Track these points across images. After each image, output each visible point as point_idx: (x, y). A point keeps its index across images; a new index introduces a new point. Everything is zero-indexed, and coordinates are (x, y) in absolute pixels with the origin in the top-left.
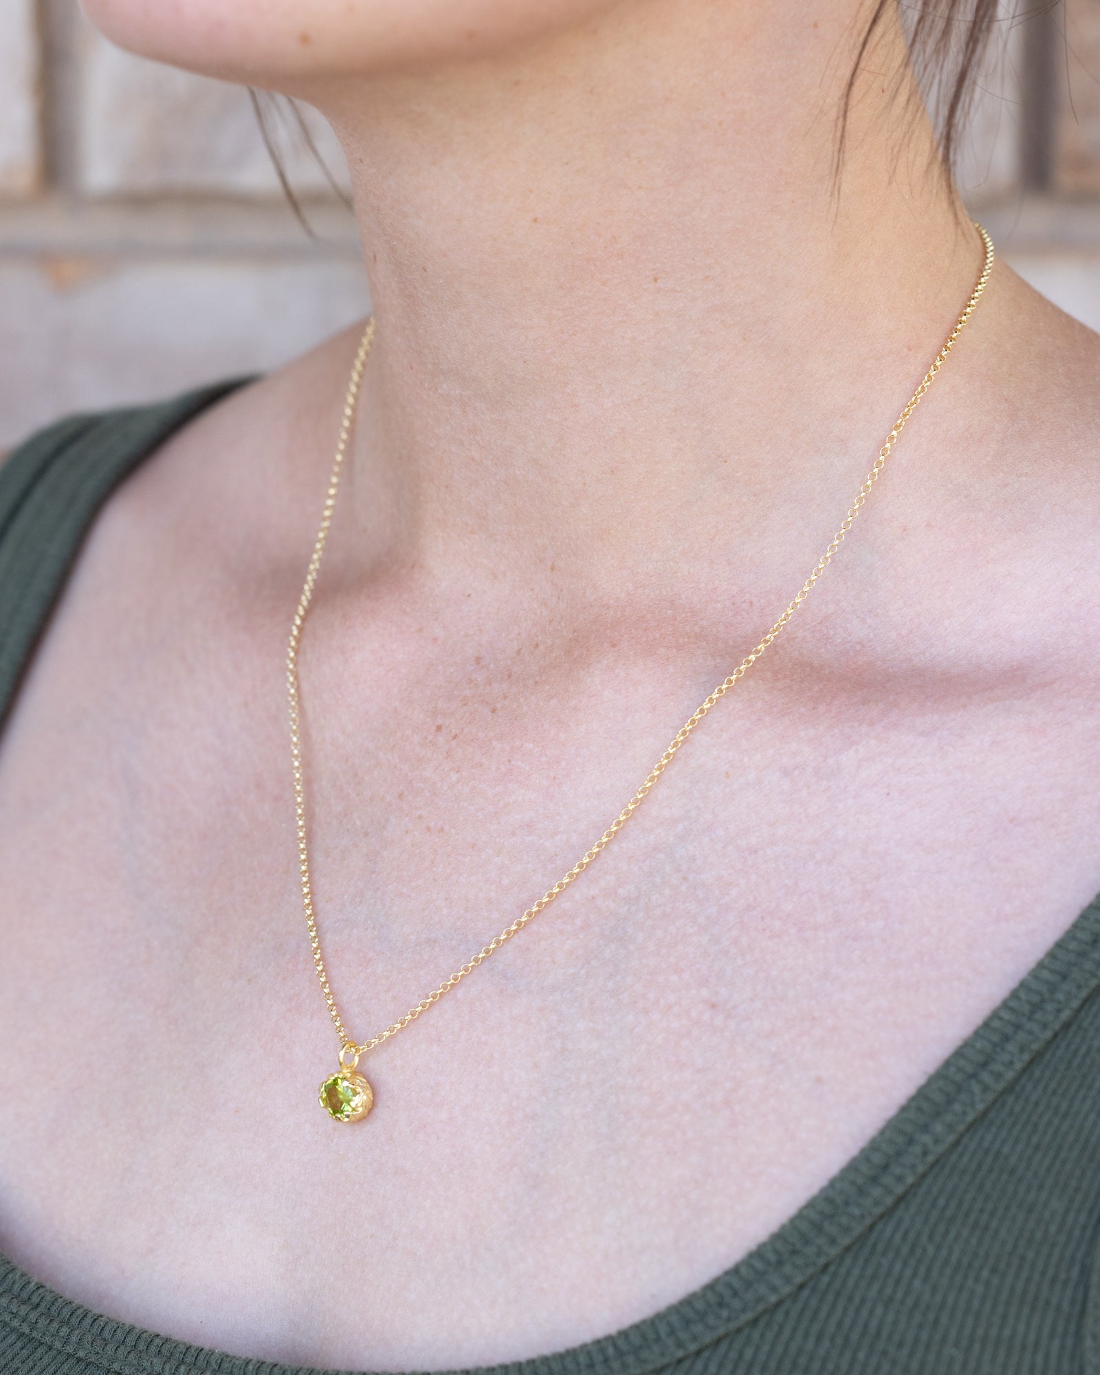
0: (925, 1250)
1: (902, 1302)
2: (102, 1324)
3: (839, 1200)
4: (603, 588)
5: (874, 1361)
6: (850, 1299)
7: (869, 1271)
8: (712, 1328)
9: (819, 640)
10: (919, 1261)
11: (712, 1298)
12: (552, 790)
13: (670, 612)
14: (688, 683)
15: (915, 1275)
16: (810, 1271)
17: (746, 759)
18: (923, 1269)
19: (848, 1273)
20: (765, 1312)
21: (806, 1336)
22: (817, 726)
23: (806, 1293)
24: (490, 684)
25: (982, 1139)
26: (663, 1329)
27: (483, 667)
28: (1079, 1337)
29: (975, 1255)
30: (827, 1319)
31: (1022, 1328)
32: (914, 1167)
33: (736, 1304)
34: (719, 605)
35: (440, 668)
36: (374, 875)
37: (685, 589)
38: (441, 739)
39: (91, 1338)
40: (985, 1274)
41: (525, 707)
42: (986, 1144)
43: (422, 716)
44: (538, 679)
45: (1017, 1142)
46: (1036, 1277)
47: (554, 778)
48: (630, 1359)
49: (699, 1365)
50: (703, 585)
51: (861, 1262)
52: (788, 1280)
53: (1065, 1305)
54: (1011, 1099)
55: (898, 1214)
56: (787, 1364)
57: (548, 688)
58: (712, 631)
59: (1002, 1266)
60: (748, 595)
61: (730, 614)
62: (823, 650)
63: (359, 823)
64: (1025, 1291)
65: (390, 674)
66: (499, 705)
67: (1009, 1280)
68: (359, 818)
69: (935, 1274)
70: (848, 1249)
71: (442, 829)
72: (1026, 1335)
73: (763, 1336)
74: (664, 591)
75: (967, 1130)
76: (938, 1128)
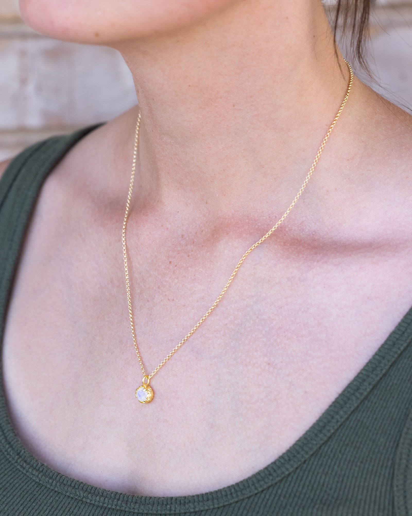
0: (338, 456)
1: (331, 474)
2: (63, 478)
3: (309, 439)
4: (224, 212)
5: (322, 494)
6: (313, 473)
7: (320, 463)
8: (266, 483)
9: (300, 230)
10: (337, 459)
11: (267, 472)
15: (335, 464)
16: (299, 463)
17: (275, 275)
18: (338, 462)
20: (284, 477)
21: (299, 486)
23: (298, 471)
24: (187, 245)
25: (357, 416)
26: (250, 483)
27: (184, 239)
28: (392, 486)
29: (355, 457)
30: (306, 480)
31: (371, 483)
32: (333, 427)
33: (275, 474)
34: (264, 218)
35: (170, 239)
36: (151, 316)
37: (252, 212)
38: (171, 267)
39: (60, 484)
40: (359, 464)
41: (199, 255)
42: (358, 418)
43: (164, 258)
44: (203, 244)
45: (369, 417)
46: (376, 465)
47: (210, 282)
48: (239, 493)
49: (263, 496)
50: (258, 210)
51: (317, 459)
52: (292, 466)
53: (387, 475)
54: (366, 402)
55: (329, 443)
56: (293, 495)
57: (206, 248)
58: (262, 227)
59: (364, 461)
60: (275, 214)
61: (269, 221)
62: (301, 234)
63: (145, 297)
64: (372, 470)
65: (153, 243)
66: (190, 254)
67: (367, 466)
68: (145, 295)
69: (342, 464)
70: (312, 455)
71: (173, 300)
72: (373, 485)
73: (284, 485)
74: (245, 212)
75: (351, 413)
76: (342, 413)
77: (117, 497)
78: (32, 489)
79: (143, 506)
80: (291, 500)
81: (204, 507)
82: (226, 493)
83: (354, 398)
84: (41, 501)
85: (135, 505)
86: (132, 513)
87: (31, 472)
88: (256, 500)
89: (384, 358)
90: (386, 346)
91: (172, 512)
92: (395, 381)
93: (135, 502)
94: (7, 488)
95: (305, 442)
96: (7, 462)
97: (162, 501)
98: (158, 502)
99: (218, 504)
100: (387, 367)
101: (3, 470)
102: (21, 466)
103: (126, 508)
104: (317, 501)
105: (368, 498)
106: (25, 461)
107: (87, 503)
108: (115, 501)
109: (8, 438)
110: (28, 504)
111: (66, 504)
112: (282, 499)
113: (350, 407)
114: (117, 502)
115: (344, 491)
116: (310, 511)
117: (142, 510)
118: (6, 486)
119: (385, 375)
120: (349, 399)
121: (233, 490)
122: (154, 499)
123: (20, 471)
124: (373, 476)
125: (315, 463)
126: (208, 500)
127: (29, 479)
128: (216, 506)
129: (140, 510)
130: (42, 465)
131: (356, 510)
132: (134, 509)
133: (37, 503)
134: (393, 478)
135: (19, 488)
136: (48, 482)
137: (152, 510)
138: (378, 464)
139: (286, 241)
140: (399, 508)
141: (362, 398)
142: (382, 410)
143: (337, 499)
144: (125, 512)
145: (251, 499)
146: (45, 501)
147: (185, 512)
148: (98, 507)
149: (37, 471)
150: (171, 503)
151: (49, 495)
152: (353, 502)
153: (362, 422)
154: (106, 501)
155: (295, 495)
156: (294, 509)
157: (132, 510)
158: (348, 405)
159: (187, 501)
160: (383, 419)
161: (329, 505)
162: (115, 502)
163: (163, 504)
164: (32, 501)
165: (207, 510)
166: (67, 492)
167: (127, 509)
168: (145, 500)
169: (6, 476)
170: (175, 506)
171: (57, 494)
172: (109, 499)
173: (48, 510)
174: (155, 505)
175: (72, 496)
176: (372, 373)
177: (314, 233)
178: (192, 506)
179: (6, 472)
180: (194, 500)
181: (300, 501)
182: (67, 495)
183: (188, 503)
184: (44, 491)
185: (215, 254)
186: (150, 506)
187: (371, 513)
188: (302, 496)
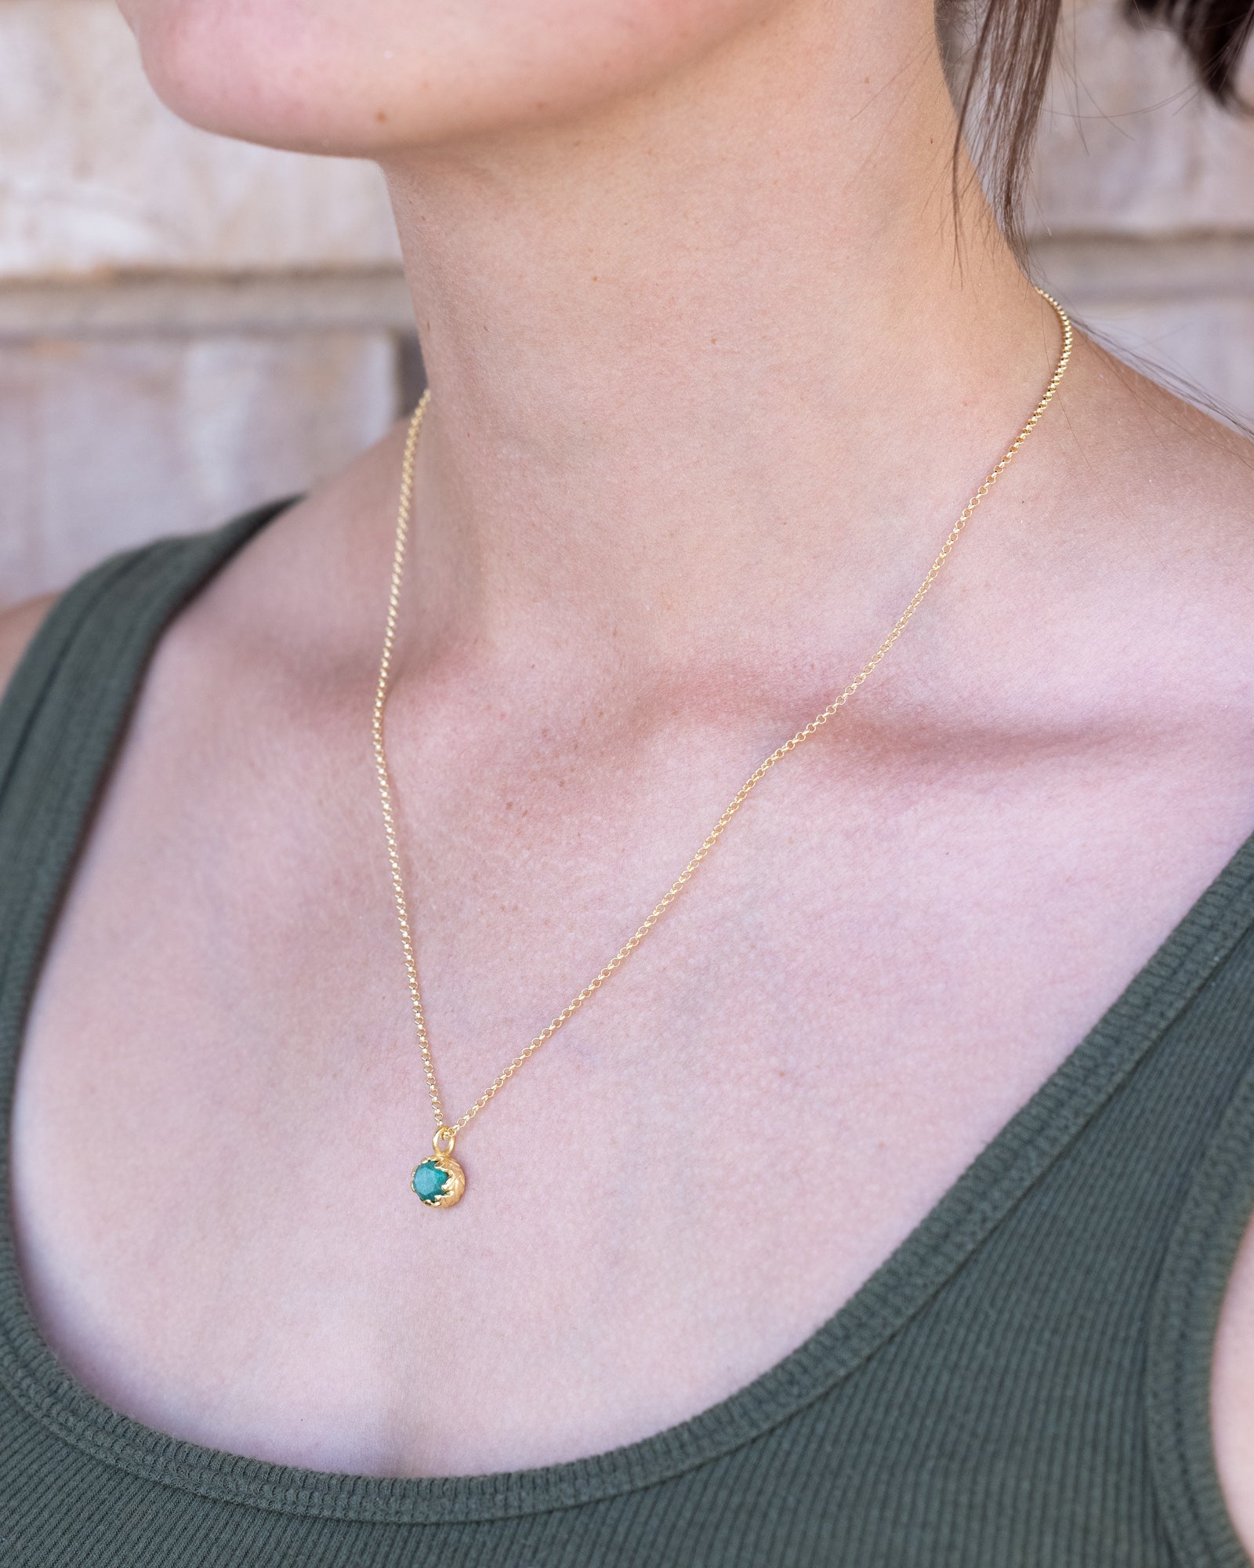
0: (987, 1316)
1: (967, 1368)
3: (901, 1271)
5: (941, 1427)
6: (917, 1367)
7: (934, 1339)
8: (783, 1406)
9: (880, 702)
10: (982, 1327)
13: (731, 677)
14: (749, 748)
15: (978, 1340)
16: (877, 1342)
17: (808, 824)
18: (986, 1334)
19: (914, 1342)
20: (835, 1386)
21: (875, 1407)
22: (877, 788)
23: (874, 1364)
24: (557, 757)
25: (1040, 1204)
26: (736, 1411)
27: (549, 740)
28: (1140, 1395)
29: (1036, 1318)
30: (895, 1389)
31: (1084, 1387)
32: (974, 1234)
33: (806, 1380)
34: (781, 669)
35: (509, 744)
36: (451, 958)
37: (747, 653)
38: (511, 817)
39: (176, 1465)
40: (1047, 1335)
41: (592, 779)
42: (1044, 1208)
43: (492, 794)
44: (603, 750)
45: (1073, 1205)
46: (1096, 1336)
47: (623, 850)
48: (705, 1442)
49: (773, 1443)
50: (764, 648)
51: (926, 1330)
52: (855, 1353)
53: (1126, 1363)
55: (960, 1281)
56: (858, 1435)
57: (614, 758)
58: (773, 694)
59: (1063, 1327)
60: (809, 658)
61: (792, 677)
62: (884, 712)
63: (435, 907)
64: (1086, 1351)
65: (462, 756)
66: (566, 778)
67: (1070, 1341)
68: (435, 902)
69: (998, 1338)
70: (913, 1318)
71: (516, 908)
72: (1089, 1394)
73: (833, 1410)
74: (725, 655)
75: (1025, 1195)
76: (996, 1194)
77: (348, 1487)
78: (96, 1488)
79: (426, 1503)
80: (854, 1450)
81: (604, 1490)
82: (667, 1445)
84: (123, 1516)
85: (400, 1504)
86: (394, 1528)
87: (90, 1441)
88: (753, 1458)
91: (512, 1512)
93: (400, 1495)
94: (20, 1490)
95: (891, 1282)
96: (20, 1418)
97: (480, 1487)
98: (467, 1491)
99: (645, 1477)
101: (7, 1441)
102: (61, 1424)
103: (375, 1513)
104: (928, 1446)
105: (1076, 1432)
106: (74, 1413)
108: (343, 1496)
109: (22, 1351)
110: (82, 1528)
111: (197, 1521)
112: (828, 1448)
113: (1022, 1179)
115: (1005, 1415)
117: (424, 1514)
118: (18, 1485)
120: (1016, 1155)
121: (686, 1436)
122: (457, 1483)
123: (57, 1439)
124: (1087, 1370)
125: (922, 1341)
126: (615, 1470)
127: (85, 1459)
128: (640, 1484)
129: (417, 1514)
130: (124, 1419)
131: (1043, 1468)
132: (399, 1514)
133: (110, 1524)
134: (1143, 1371)
135: (55, 1488)
136: (143, 1461)
137: (452, 1511)
138: (1103, 1333)
139: (841, 731)
140: (1161, 1460)
143: (986, 1440)
144: (374, 1524)
145: (740, 1456)
147: (551, 1508)
148: (292, 1517)
149: (108, 1434)
150: (508, 1489)
152: (1032, 1446)
153: (1055, 1218)
154: (316, 1500)
155: (865, 1435)
156: (864, 1475)
157: (394, 1519)
158: (1014, 1173)
159: (552, 1478)
160: (1116, 1207)
161: (965, 1460)
162: (342, 1502)
163: (483, 1493)
164: (96, 1518)
165: (614, 1498)
166: (199, 1485)
167: (378, 1517)
168: (429, 1486)
169: (18, 1457)
170: (520, 1494)
171: (168, 1493)
172: (325, 1494)
173: (144, 1540)
174: (460, 1497)
175: (213, 1494)
177: (920, 709)
178: (570, 1491)
179: (16, 1446)
180: (574, 1473)
181: (880, 1452)
182: (199, 1494)
183: (556, 1484)
184: (132, 1490)
185: (639, 773)
186: (444, 1500)
187: (1085, 1475)
188: (886, 1435)
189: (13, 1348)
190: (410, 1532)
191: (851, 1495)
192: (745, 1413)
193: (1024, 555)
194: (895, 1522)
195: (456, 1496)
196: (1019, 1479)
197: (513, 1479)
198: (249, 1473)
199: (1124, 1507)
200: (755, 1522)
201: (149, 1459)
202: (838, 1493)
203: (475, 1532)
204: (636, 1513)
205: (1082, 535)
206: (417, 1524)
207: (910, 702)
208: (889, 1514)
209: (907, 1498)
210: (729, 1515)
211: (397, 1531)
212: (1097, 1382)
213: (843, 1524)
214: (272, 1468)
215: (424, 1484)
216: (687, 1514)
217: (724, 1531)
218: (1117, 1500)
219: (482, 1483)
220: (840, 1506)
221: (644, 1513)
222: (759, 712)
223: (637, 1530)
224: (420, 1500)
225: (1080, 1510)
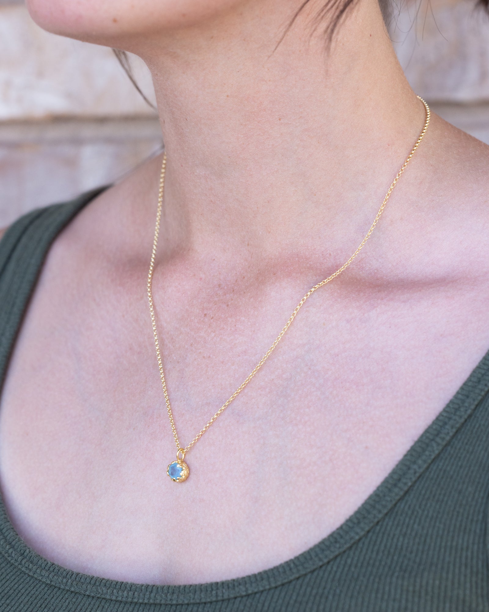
0: (418, 512)
1: (410, 534)
3: (381, 495)
5: (401, 560)
6: (389, 535)
7: (396, 523)
8: (333, 552)
10: (416, 517)
11: (332, 540)
12: (253, 336)
13: (297, 259)
14: (306, 287)
15: (414, 523)
16: (372, 525)
17: (331, 317)
18: (417, 520)
20: (354, 543)
21: (372, 551)
22: (360, 302)
23: (370, 534)
24: (225, 295)
26: (313, 554)
27: (222, 288)
29: (439, 512)
31: (460, 541)
32: (411, 479)
33: (342, 541)
34: (317, 256)
35: (204, 290)
36: (183, 379)
37: (303, 249)
38: (206, 320)
39: (76, 582)
40: (443, 520)
41: (240, 303)
42: (440, 467)
43: (198, 311)
44: (245, 291)
45: (452, 465)
47: (254, 331)
48: (300, 568)
49: (329, 568)
50: (310, 247)
51: (392, 519)
52: (362, 529)
53: (478, 531)
54: (449, 448)
57: (249, 294)
58: (314, 266)
60: (329, 251)
61: (322, 259)
63: (175, 358)
64: (461, 526)
65: (184, 295)
66: (230, 303)
67: (453, 522)
68: (175, 356)
70: (386, 514)
71: (209, 357)
73: (354, 553)
74: (293, 250)
75: (432, 462)
76: (420, 462)
77: (149, 589)
78: (43, 593)
79: (183, 595)
80: (363, 570)
83: (434, 445)
84: (54, 605)
85: (172, 596)
86: (170, 606)
87: (39, 574)
88: (321, 573)
89: (468, 397)
90: (470, 384)
91: (219, 598)
92: (483, 423)
94: (10, 596)
95: (377, 499)
96: (9, 565)
97: (205, 588)
100: (473, 407)
101: (4, 576)
102: (26, 567)
103: (161, 600)
104: (395, 568)
105: (458, 560)
106: (32, 562)
107: (112, 600)
108: (147, 594)
109: (8, 538)
112: (353, 569)
113: (430, 455)
114: (150, 594)
116: (388, 580)
117: (182, 600)
118: (9, 594)
119: (470, 416)
120: (427, 445)
121: (292, 565)
122: (195, 587)
123: (25, 574)
124: (462, 534)
125: (390, 523)
127: (37, 582)
128: (273, 585)
129: (179, 600)
130: (53, 564)
131: (444, 575)
132: (171, 601)
135: (25, 594)
136: (62, 582)
137: (194, 599)
138: (467, 518)
141: (444, 443)
142: (468, 455)
143: (420, 564)
144: (161, 605)
145: (315, 573)
146: (60, 605)
148: (126, 603)
149: (47, 571)
150: (217, 589)
151: (64, 597)
152: (439, 566)
153: (445, 471)
154: (136, 596)
155: (368, 564)
156: (368, 580)
157: (169, 602)
158: (427, 453)
159: (236, 584)
160: (470, 466)
161: (411, 572)
162: (147, 596)
163: (207, 591)
164: (43, 606)
165: (262, 592)
166: (86, 591)
167: (163, 602)
169: (9, 582)
171: (73, 594)
172: (140, 593)
174: (197, 593)
175: (92, 594)
176: (455, 414)
179: (8, 577)
181: (375, 570)
182: (86, 595)
183: (237, 586)
184: (58, 594)
185: (260, 299)
186: (191, 594)
187: (462, 578)
188: (377, 563)
189: (4, 536)
190: (176, 608)
191: (363, 588)
192: (317, 555)
193: (417, 206)
194: (382, 599)
195: (195, 592)
196: (434, 580)
197: (219, 585)
198: (107, 585)
199: (479, 591)
200: (323, 600)
201: (65, 580)
202: (357, 587)
203: (204, 607)
204: (272, 598)
205: (441, 198)
206: (179, 604)
207: (372, 268)
208: (379, 596)
209: (387, 588)
210: (312, 598)
211: (171, 608)
212: (466, 539)
213: (360, 600)
214: (117, 583)
215: (181, 588)
216: (294, 598)
217: (310, 605)
218: (477, 588)
219: (206, 587)
220: (359, 593)
221: (276, 597)
222: (309, 272)
223: (273, 605)
224: (180, 594)
225: (461, 592)
